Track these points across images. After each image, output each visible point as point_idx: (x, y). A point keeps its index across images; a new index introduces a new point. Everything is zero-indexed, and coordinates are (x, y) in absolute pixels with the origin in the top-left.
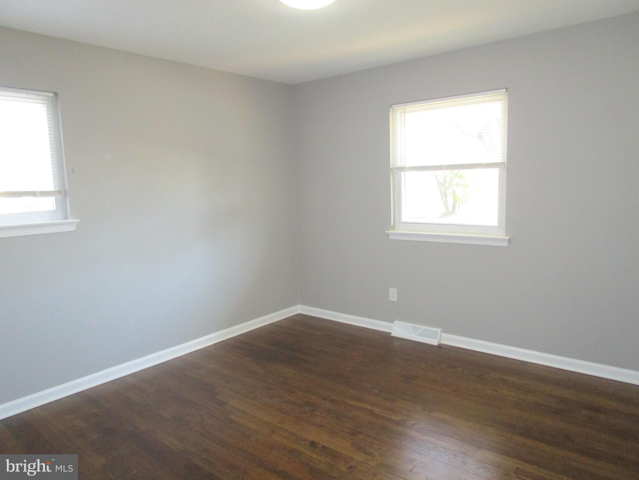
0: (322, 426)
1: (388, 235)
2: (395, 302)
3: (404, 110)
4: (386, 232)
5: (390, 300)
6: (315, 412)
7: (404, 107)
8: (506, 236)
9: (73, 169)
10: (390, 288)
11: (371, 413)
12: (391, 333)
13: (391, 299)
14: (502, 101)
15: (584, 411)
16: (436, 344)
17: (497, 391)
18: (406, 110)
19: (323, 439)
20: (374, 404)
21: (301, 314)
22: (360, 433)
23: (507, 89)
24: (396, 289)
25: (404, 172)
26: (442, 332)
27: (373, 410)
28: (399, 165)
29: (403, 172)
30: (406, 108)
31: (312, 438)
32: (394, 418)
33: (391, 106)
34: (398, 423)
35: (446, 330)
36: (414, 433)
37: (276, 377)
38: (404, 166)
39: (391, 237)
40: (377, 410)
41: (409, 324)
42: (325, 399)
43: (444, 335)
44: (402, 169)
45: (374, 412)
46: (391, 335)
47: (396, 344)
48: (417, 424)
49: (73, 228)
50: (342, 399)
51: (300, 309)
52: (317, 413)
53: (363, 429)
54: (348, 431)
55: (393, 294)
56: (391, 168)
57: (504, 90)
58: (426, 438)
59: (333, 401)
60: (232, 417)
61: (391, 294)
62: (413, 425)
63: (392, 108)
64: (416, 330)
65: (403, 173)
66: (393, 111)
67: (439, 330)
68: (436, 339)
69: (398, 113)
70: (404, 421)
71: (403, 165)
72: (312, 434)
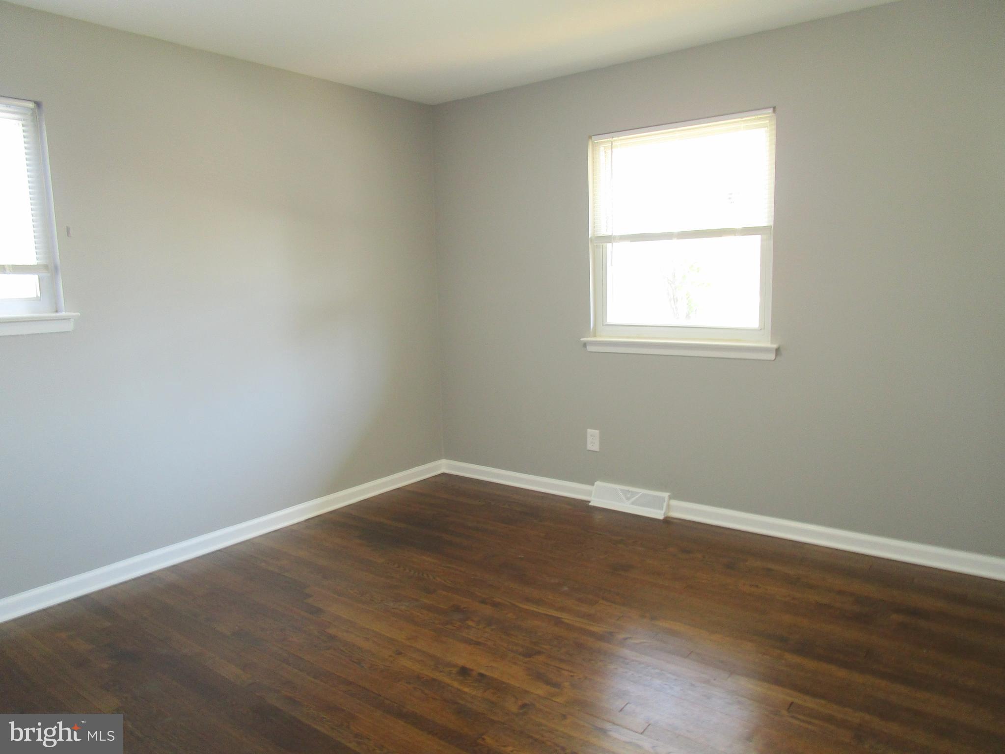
0: (477, 643)
1: (585, 345)
2: (596, 452)
3: (611, 145)
4: (582, 339)
5: (588, 448)
6: (467, 622)
7: (611, 139)
8: (772, 343)
9: (68, 230)
10: (588, 430)
11: (558, 622)
12: (589, 502)
13: (590, 447)
14: (766, 128)
15: (894, 616)
16: (661, 517)
17: (757, 586)
18: (614, 144)
19: (481, 663)
20: (562, 609)
21: (446, 473)
22: (539, 653)
23: (774, 108)
24: (597, 431)
25: (611, 244)
26: (670, 498)
27: (562, 618)
28: (603, 232)
29: (609, 243)
30: (614, 141)
31: (461, 662)
32: (595, 628)
33: (590, 137)
34: (601, 638)
35: (677, 495)
36: (626, 652)
37: (405, 570)
38: (611, 235)
39: (590, 348)
40: (565, 617)
41: (618, 487)
42: (483, 602)
43: (674, 503)
44: (608, 239)
45: (563, 620)
46: (590, 504)
47: (598, 517)
48: (630, 638)
49: (69, 327)
50: (510, 601)
51: (444, 466)
52: (470, 623)
53: (545, 647)
54: (521, 650)
55: (593, 440)
56: (591, 238)
57: (771, 110)
58: (646, 659)
59: (495, 605)
60: (332, 631)
61: (589, 439)
62: (626, 639)
63: (593, 142)
64: (629, 496)
65: (609, 245)
66: (593, 146)
67: (666, 495)
68: (661, 509)
69: (601, 148)
70: (611, 633)
71: (608, 233)
72: (462, 656)
